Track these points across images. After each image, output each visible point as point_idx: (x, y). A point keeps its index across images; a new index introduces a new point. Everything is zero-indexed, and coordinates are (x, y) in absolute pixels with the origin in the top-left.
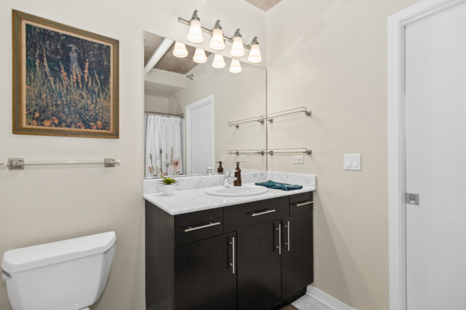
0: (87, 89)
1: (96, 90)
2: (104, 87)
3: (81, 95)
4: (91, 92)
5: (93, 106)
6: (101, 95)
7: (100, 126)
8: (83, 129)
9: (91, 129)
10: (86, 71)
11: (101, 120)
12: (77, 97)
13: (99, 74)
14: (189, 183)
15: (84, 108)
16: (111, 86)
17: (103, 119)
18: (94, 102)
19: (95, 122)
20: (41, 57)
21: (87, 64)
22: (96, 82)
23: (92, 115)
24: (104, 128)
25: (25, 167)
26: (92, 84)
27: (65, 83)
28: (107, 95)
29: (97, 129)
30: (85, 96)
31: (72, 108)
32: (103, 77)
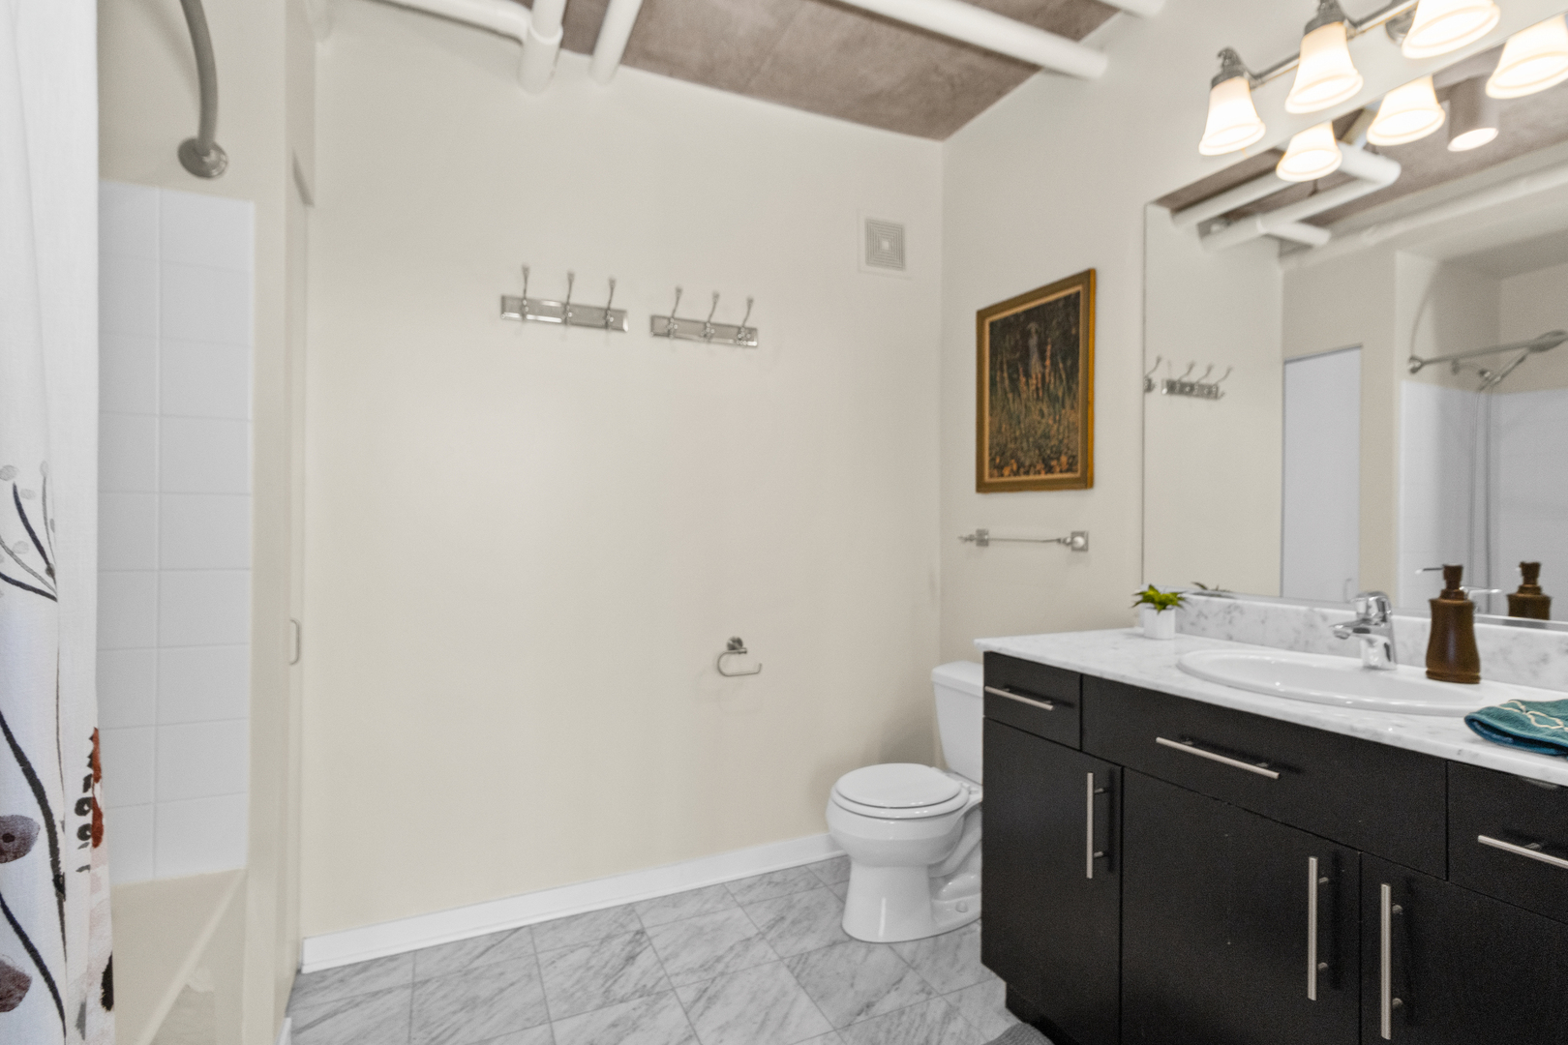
0: (1049, 396)
1: (1060, 394)
2: (1071, 381)
3: (1041, 411)
4: (1054, 400)
5: (1055, 427)
6: (1068, 403)
7: (1065, 467)
8: (1043, 476)
9: (1052, 473)
10: (1048, 362)
11: (1066, 453)
12: (1036, 417)
13: (1064, 360)
14: (1263, 622)
15: (1046, 436)
16: (1080, 374)
17: (1068, 449)
18: (1057, 418)
19: (1058, 459)
20: (1002, 363)
21: (1049, 348)
22: (1061, 377)
23: (1054, 445)
24: (1069, 470)
25: (991, 543)
26: (1055, 383)
27: (1024, 396)
28: (1075, 396)
29: (1061, 472)
30: (1046, 411)
31: (1031, 440)
32: (1069, 363)
